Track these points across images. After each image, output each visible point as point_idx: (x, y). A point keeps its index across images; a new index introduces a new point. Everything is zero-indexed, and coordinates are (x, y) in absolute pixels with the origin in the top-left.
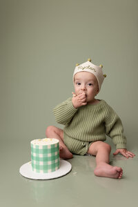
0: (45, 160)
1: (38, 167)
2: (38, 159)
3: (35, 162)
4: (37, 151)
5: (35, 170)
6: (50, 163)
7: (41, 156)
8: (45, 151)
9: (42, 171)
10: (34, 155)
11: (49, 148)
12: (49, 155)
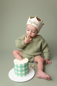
0: (22, 71)
1: (18, 74)
2: (17, 70)
3: (16, 72)
4: (17, 66)
5: (16, 75)
6: (24, 72)
7: (19, 69)
8: (21, 67)
9: (20, 76)
10: (16, 68)
11: (24, 65)
12: (24, 69)
